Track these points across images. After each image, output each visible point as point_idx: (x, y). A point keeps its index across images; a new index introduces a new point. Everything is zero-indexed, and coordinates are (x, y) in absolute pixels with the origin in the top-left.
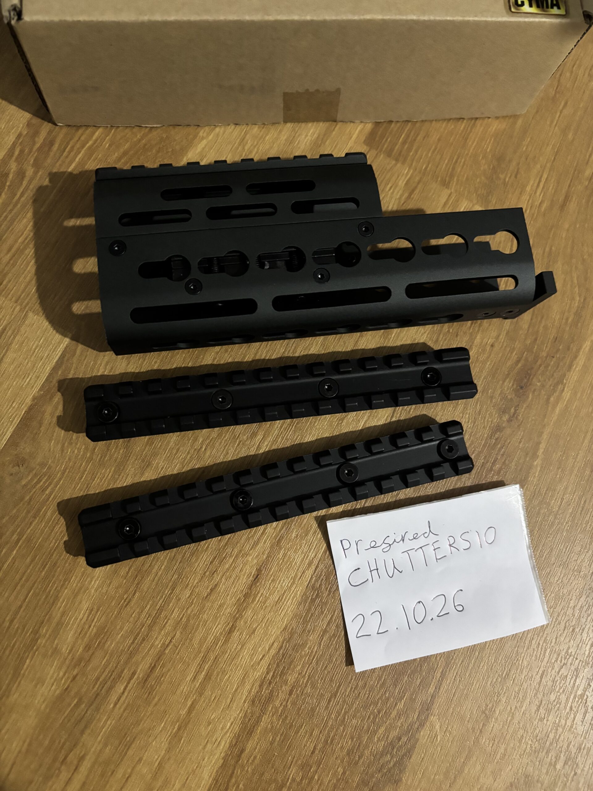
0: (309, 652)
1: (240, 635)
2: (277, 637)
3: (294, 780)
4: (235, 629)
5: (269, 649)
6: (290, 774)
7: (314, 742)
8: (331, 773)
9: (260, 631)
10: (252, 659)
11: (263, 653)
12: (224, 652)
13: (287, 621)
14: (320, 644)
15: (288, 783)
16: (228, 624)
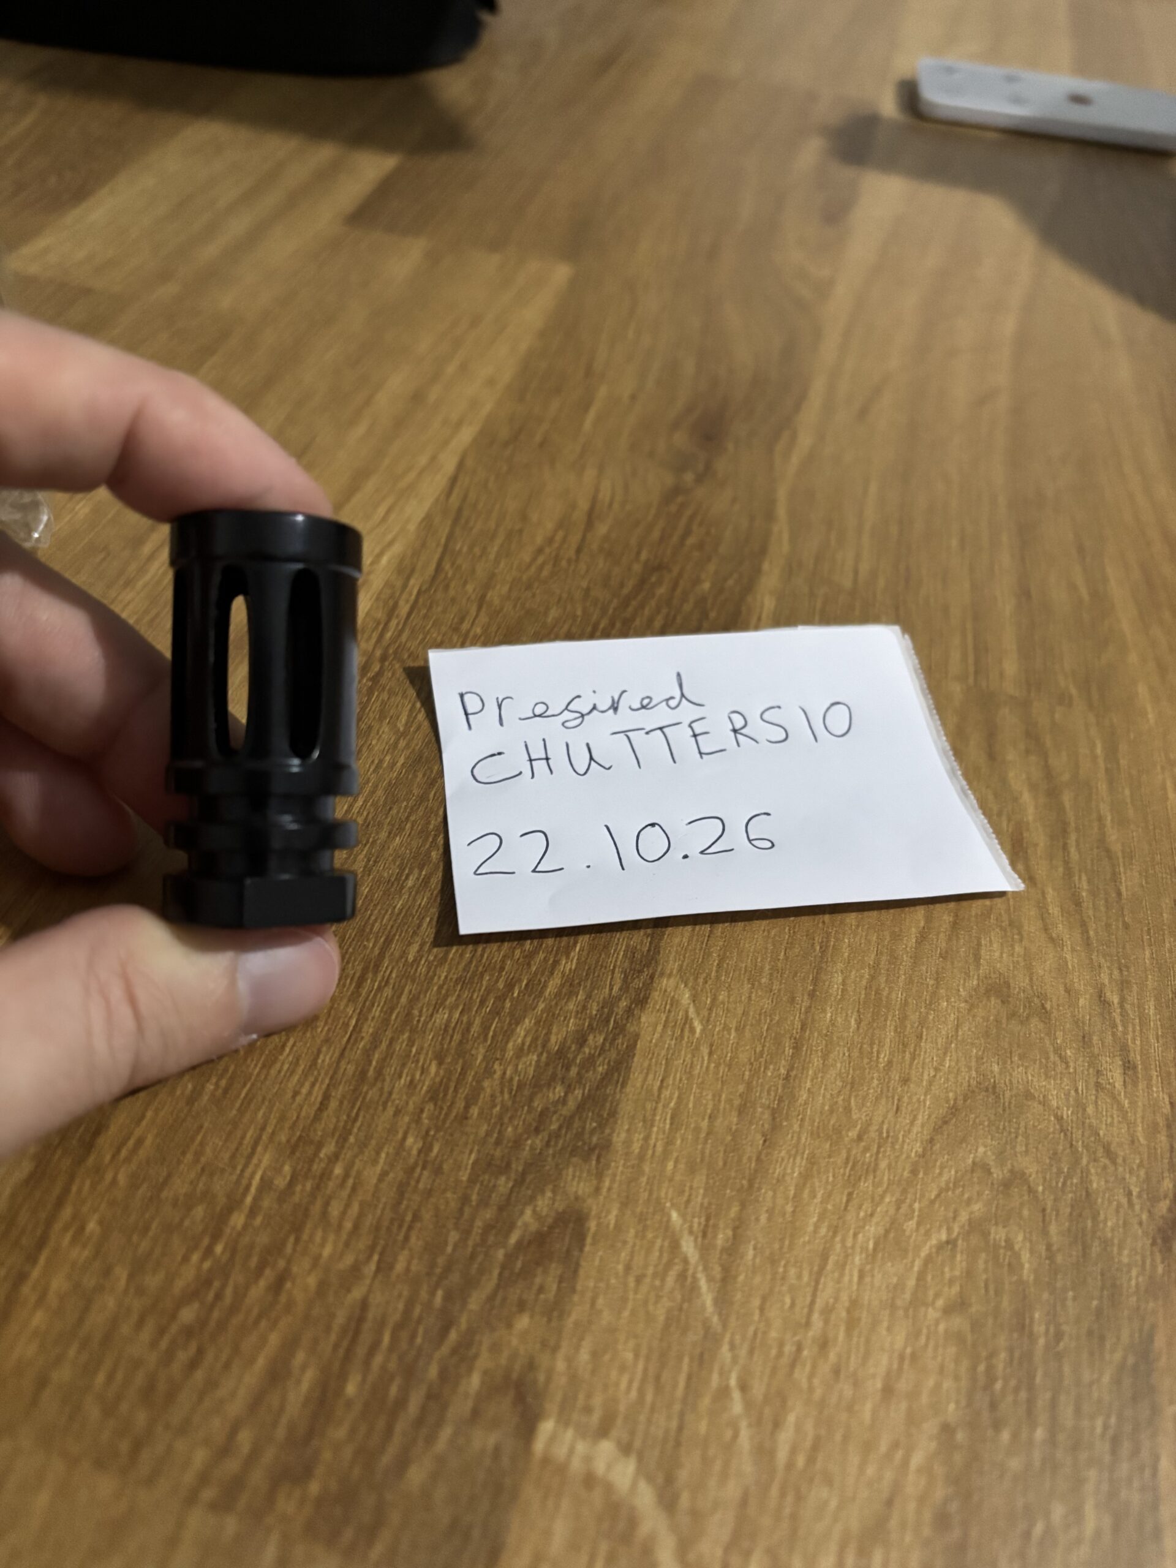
3: (266, 1185)
6: (253, 1173)
7: (322, 1082)
8: (383, 1155)
15: (249, 1200)
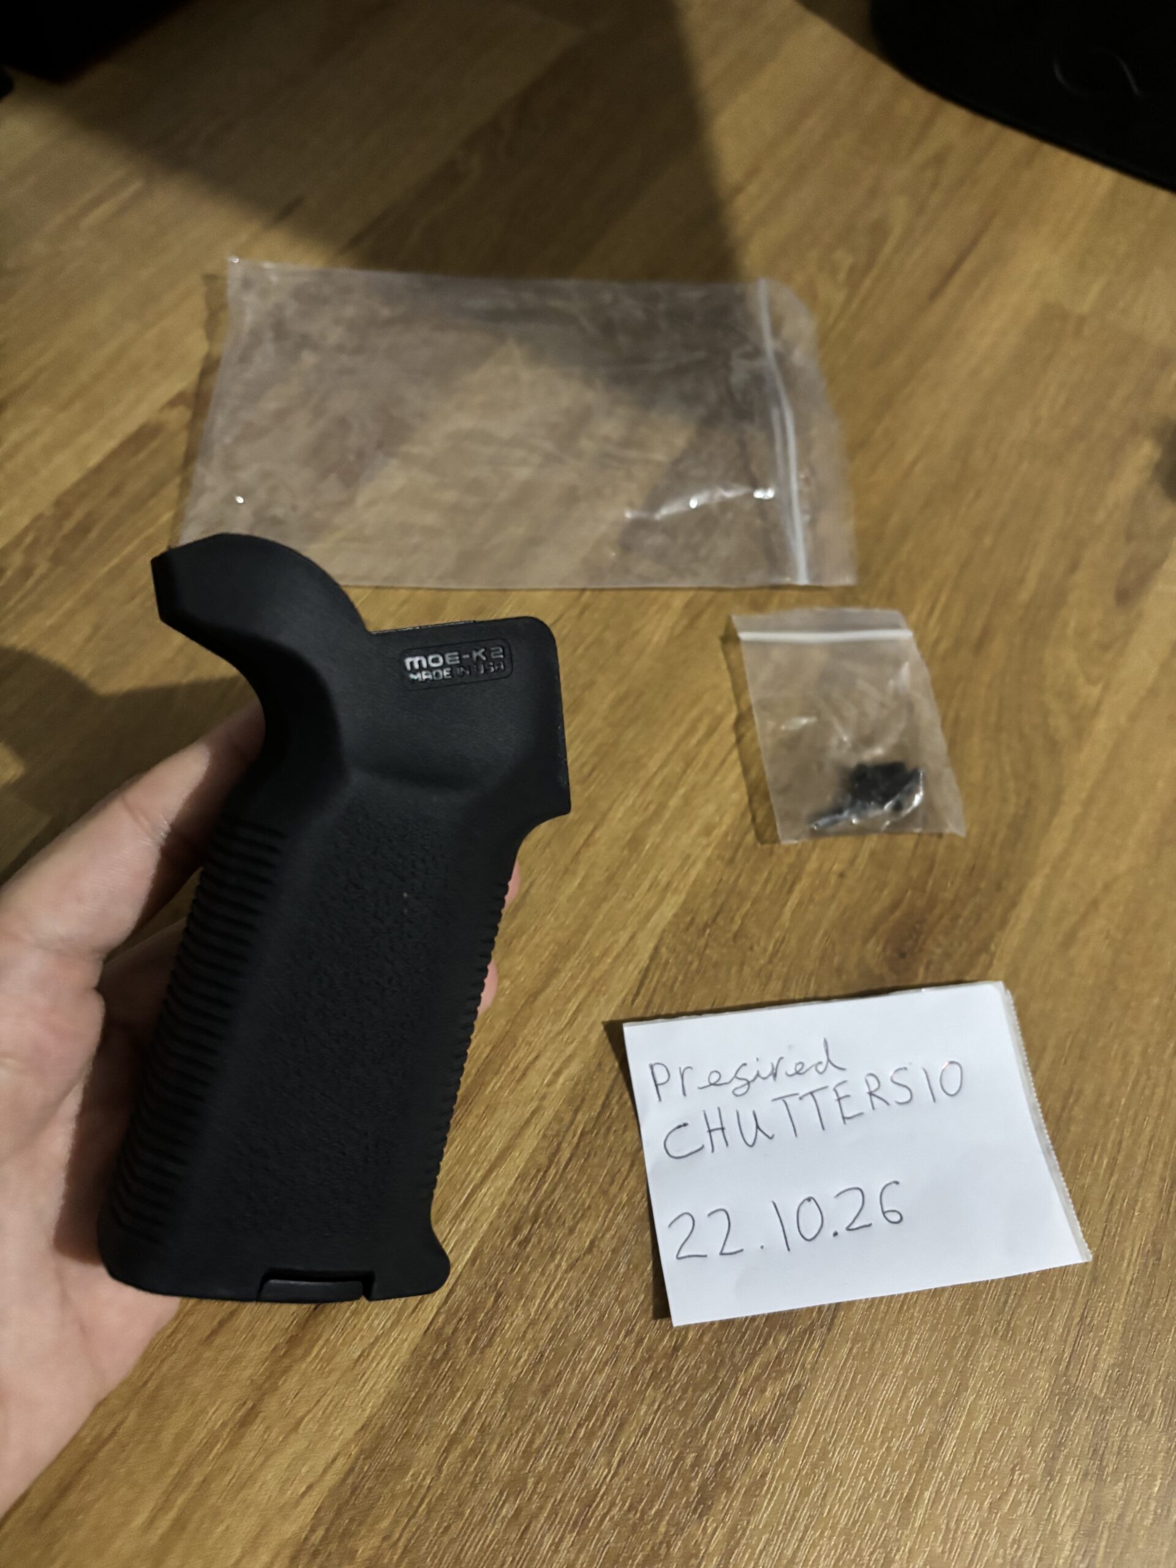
0: (412, 1486)
1: (265, 1432)
2: (348, 1443)
4: (257, 1416)
5: (325, 1471)
9: (309, 1426)
10: (282, 1491)
11: (312, 1480)
12: (224, 1469)
13: (373, 1407)
14: (440, 1469)
16: (244, 1404)
